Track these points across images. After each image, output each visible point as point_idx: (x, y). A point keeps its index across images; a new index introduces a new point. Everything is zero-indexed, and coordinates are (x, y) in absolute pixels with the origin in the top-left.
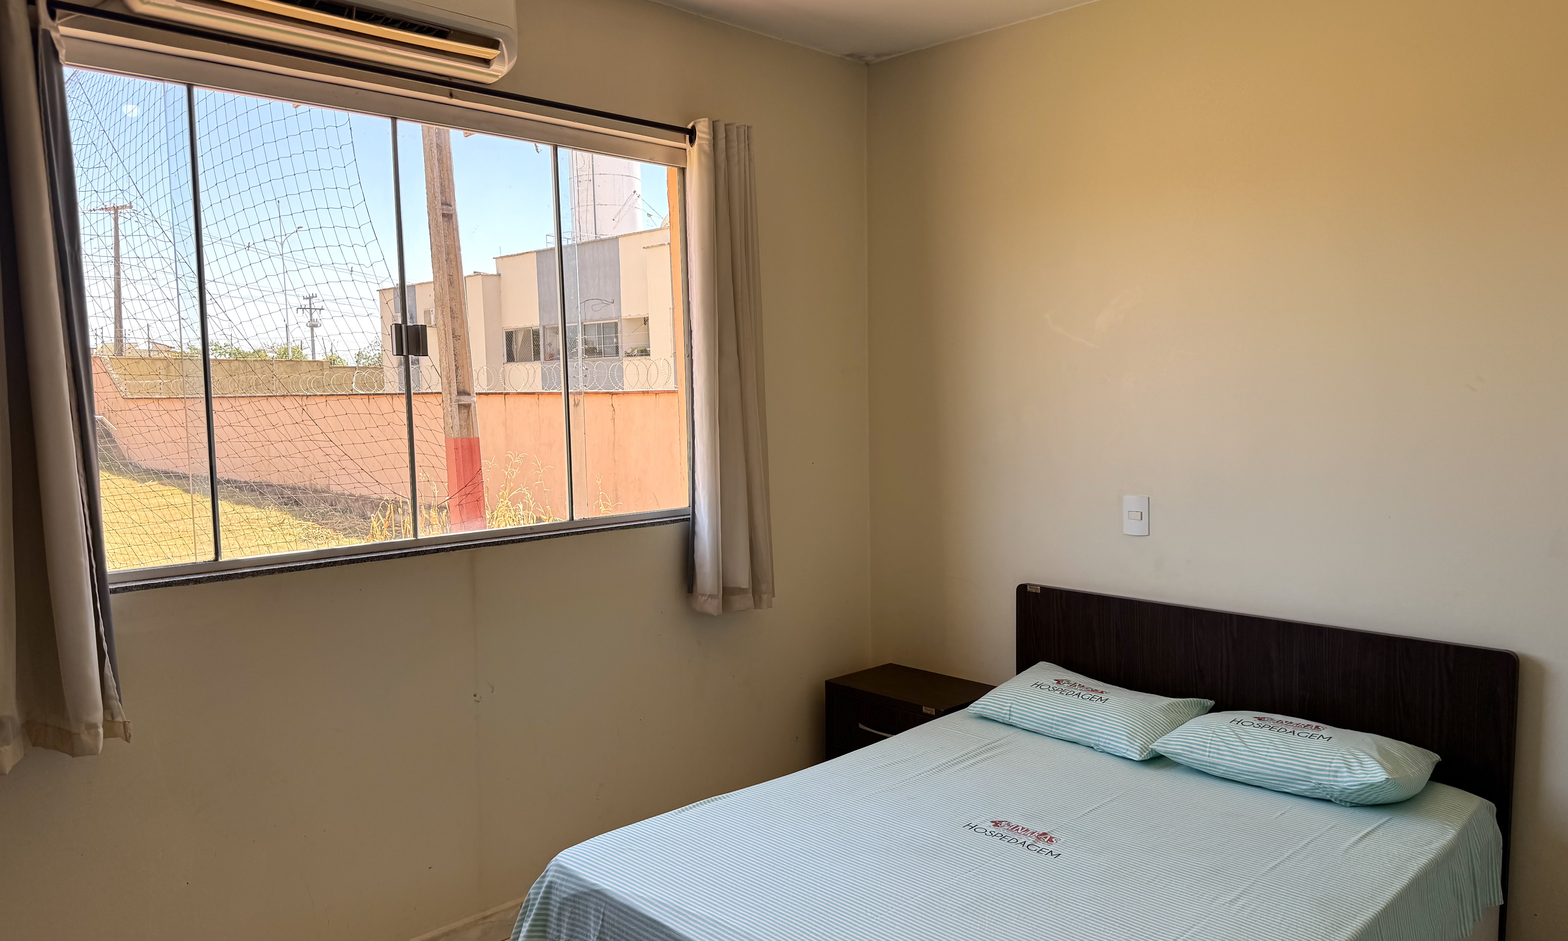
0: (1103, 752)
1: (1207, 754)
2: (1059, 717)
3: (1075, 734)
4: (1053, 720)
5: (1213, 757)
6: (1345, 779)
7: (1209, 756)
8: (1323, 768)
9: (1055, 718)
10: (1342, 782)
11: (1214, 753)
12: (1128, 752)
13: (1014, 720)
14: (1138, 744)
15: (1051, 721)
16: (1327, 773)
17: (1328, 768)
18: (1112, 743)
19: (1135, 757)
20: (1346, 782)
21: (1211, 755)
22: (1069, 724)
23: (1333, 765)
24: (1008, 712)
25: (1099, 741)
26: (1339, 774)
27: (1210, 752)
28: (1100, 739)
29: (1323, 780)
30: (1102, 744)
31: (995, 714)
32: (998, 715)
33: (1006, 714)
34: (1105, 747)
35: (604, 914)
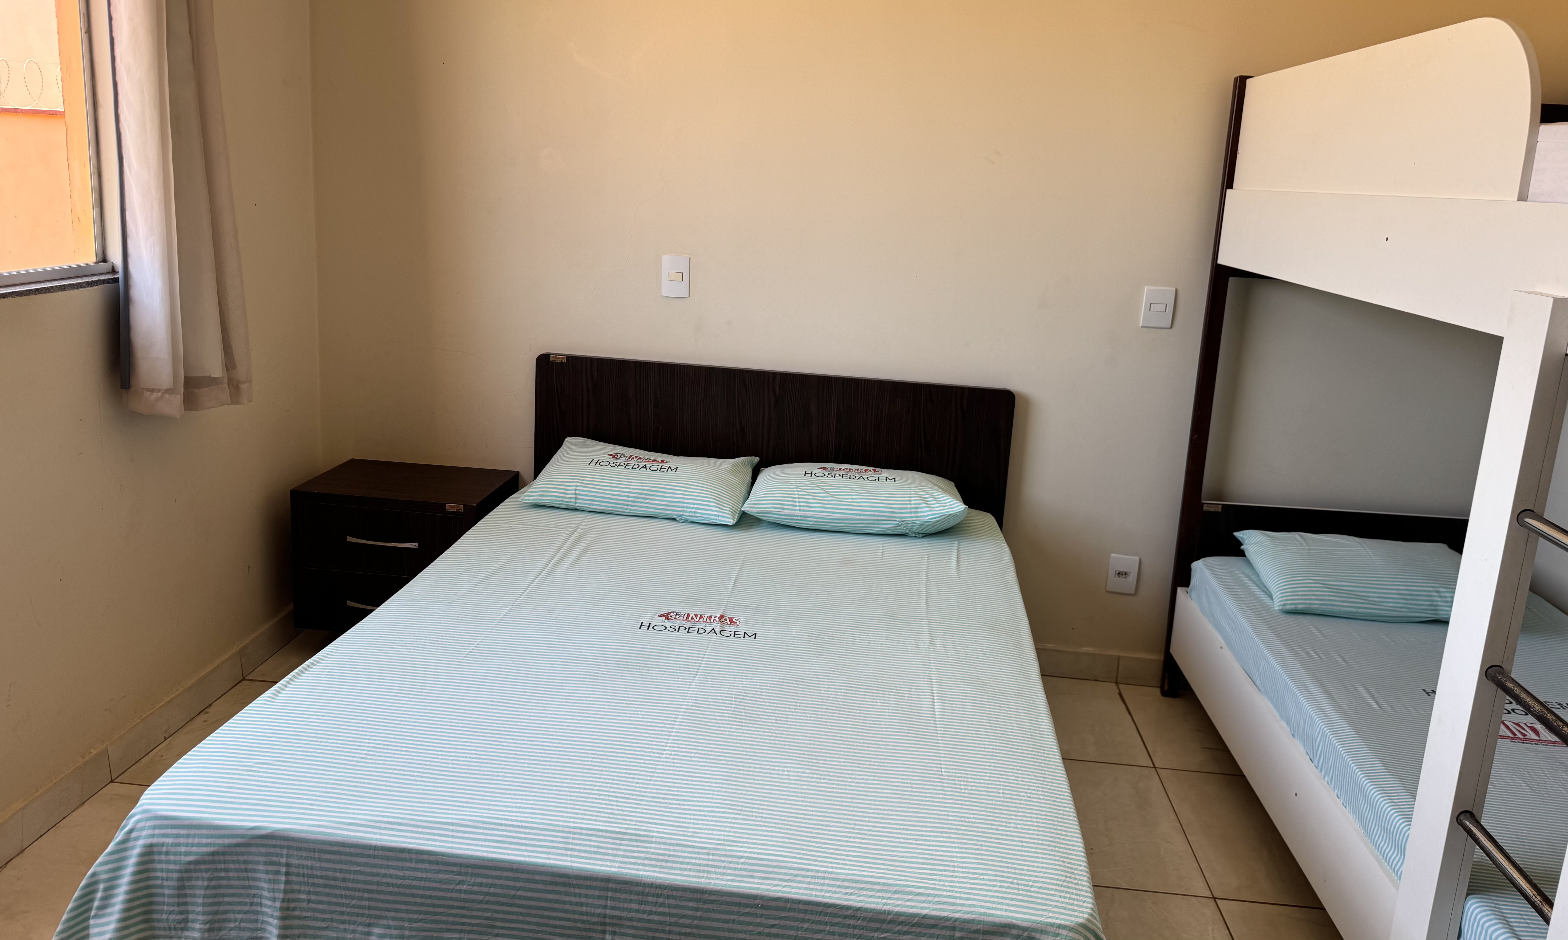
0: (686, 521)
1: (798, 508)
2: (635, 493)
3: (655, 508)
4: (628, 497)
5: (803, 511)
6: (925, 514)
7: (800, 510)
8: (905, 506)
9: (631, 495)
10: (923, 516)
11: (804, 506)
12: (720, 518)
13: (580, 504)
14: (727, 509)
15: (627, 498)
16: (909, 510)
17: (909, 506)
18: (699, 511)
19: (728, 522)
20: (927, 516)
21: (802, 508)
22: (647, 499)
23: (912, 502)
24: (574, 496)
25: (684, 511)
26: (919, 510)
27: (800, 506)
28: (685, 509)
29: (906, 517)
30: (687, 514)
31: (557, 500)
32: (562, 501)
33: (571, 498)
34: (691, 516)
35: (288, 865)
